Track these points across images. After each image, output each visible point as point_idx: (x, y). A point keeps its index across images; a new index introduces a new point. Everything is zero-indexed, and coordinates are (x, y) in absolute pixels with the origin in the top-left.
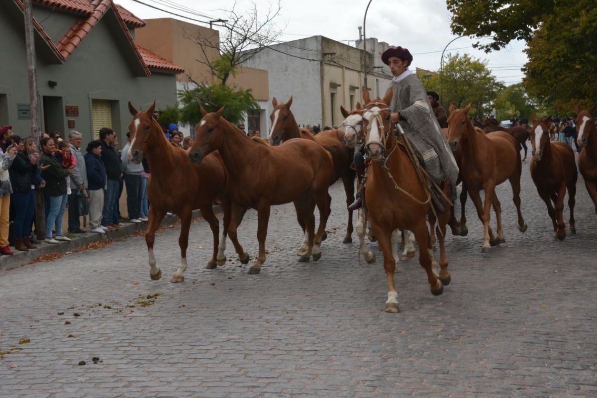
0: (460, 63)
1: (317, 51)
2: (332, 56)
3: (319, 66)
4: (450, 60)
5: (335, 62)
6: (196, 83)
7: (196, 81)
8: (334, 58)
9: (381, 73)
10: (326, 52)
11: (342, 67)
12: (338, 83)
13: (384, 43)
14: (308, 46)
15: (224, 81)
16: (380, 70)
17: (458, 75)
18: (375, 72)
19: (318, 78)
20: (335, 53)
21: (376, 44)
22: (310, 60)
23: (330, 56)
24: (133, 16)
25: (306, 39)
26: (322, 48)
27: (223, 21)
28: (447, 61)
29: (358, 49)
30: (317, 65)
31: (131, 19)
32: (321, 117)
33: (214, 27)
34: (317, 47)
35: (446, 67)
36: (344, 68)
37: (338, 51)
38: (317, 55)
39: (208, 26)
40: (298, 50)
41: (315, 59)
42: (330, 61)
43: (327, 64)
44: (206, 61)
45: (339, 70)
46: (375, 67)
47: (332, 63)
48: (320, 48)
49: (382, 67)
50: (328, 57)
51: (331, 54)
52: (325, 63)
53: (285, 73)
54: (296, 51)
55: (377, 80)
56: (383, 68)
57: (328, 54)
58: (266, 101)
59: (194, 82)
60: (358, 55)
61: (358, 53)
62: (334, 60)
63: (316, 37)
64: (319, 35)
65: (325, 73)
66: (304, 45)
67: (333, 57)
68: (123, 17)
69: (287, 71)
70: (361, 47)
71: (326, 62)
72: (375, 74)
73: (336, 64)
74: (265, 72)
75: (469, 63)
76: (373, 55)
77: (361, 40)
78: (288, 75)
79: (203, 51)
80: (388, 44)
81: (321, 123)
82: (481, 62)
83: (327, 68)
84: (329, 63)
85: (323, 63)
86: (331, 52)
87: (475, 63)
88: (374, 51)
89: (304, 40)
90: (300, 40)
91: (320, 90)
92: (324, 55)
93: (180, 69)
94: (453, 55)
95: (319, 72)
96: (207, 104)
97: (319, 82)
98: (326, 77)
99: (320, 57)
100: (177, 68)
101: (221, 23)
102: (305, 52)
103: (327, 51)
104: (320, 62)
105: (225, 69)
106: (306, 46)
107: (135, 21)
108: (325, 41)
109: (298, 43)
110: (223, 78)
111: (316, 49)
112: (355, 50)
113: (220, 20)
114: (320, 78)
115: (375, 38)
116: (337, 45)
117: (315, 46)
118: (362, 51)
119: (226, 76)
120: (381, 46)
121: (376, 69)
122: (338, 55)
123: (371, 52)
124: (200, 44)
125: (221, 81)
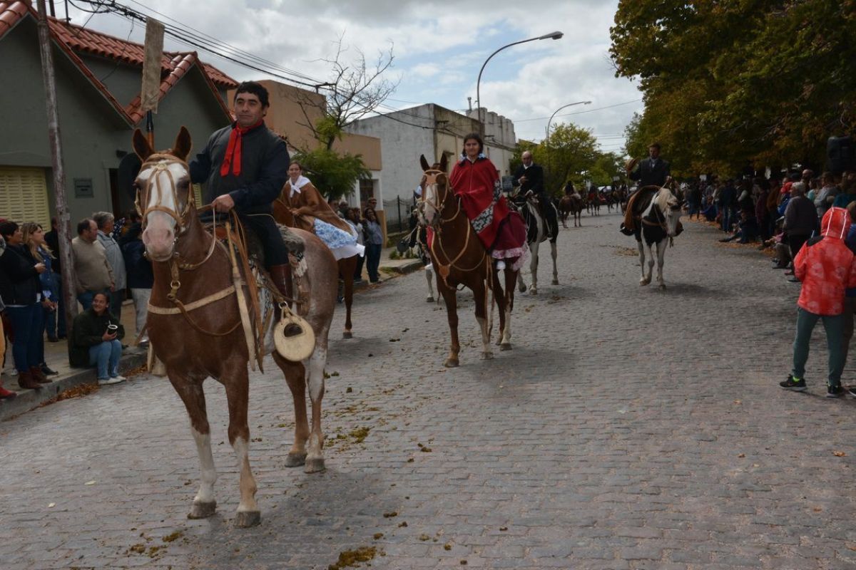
0: (567, 132)
1: (430, 119)
2: (444, 124)
3: (432, 135)
4: (556, 129)
5: (448, 130)
9: (492, 142)
11: (454, 135)
12: (451, 151)
13: (494, 112)
14: (421, 115)
15: (329, 145)
16: (491, 138)
17: (565, 143)
19: (432, 146)
20: (447, 121)
21: (486, 114)
22: (424, 128)
24: (224, 76)
25: (419, 106)
26: (435, 116)
27: (330, 85)
28: (553, 130)
29: (469, 118)
30: (429, 133)
31: (222, 79)
33: (321, 91)
34: (430, 115)
35: (552, 136)
36: (457, 137)
37: (451, 119)
38: (430, 123)
39: (313, 89)
40: (411, 118)
41: (428, 126)
42: (443, 129)
43: (440, 132)
44: (307, 122)
45: (452, 139)
46: (486, 136)
47: (445, 131)
48: (432, 116)
50: (442, 125)
51: (445, 122)
53: (398, 142)
54: (409, 119)
55: (488, 149)
57: (442, 122)
58: (379, 170)
59: (293, 147)
60: (470, 123)
61: (470, 121)
62: (448, 128)
63: (428, 105)
64: (432, 102)
65: (439, 141)
67: (446, 125)
68: (211, 76)
69: (399, 140)
70: (475, 116)
71: (439, 130)
73: (449, 133)
74: (376, 140)
75: (575, 131)
76: (484, 124)
77: (471, 109)
78: (401, 144)
79: (304, 112)
80: (497, 114)
82: (585, 130)
83: (440, 136)
84: (442, 131)
85: (437, 131)
86: (444, 120)
87: (581, 132)
88: (484, 120)
89: (416, 108)
90: (412, 108)
92: (437, 123)
94: (558, 125)
95: (432, 141)
97: (433, 150)
98: (439, 146)
99: (432, 125)
101: (328, 87)
102: (417, 120)
103: (439, 119)
104: (432, 130)
105: (329, 132)
106: (419, 114)
107: (226, 81)
108: (437, 109)
109: (411, 112)
110: (327, 142)
111: (428, 117)
112: (466, 120)
113: (326, 84)
114: (433, 146)
115: (485, 108)
116: (449, 114)
117: (428, 114)
118: (473, 120)
119: (332, 139)
120: (490, 115)
121: (487, 138)
122: (450, 122)
123: (482, 121)
124: (300, 103)
125: (324, 146)
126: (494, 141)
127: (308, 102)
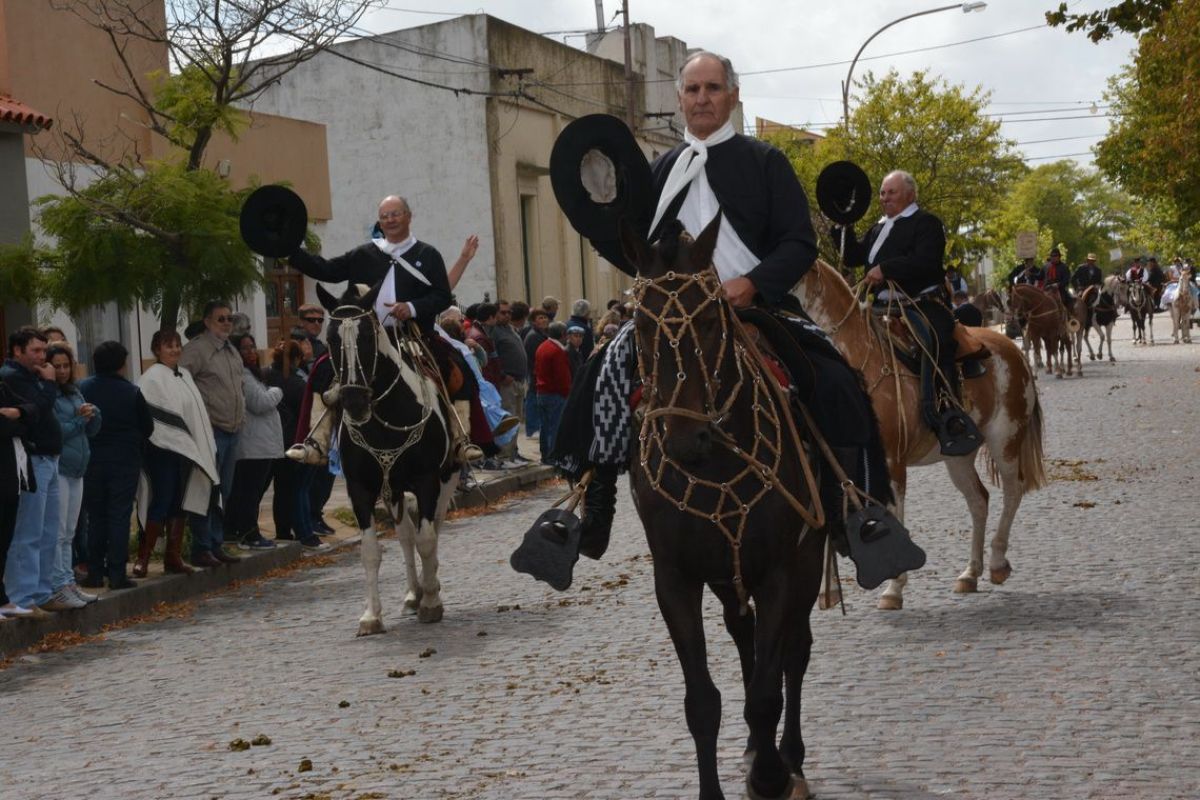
0: (904, 101)
1: (475, 63)
2: (520, 78)
3: (482, 112)
4: (872, 92)
5: (532, 99)
6: (97, 162)
7: (98, 157)
8: (527, 86)
9: (667, 132)
10: (501, 67)
11: (550, 113)
12: (541, 162)
13: (674, 39)
14: (445, 48)
15: (196, 153)
16: (663, 122)
17: (899, 137)
18: (648, 130)
19: (480, 147)
20: (529, 71)
21: (650, 44)
22: (456, 91)
23: (515, 78)
25: (439, 24)
26: (491, 55)
28: (861, 96)
29: (599, 60)
30: (475, 108)
32: (492, 271)
34: (475, 49)
35: (859, 112)
36: (559, 116)
37: (537, 60)
38: (476, 75)
40: (414, 61)
41: (468, 86)
42: (517, 96)
43: (507, 103)
44: (132, 86)
45: (543, 124)
46: (650, 115)
47: (522, 101)
48: (483, 53)
49: (672, 114)
50: (510, 84)
51: (520, 73)
52: (500, 101)
53: (375, 132)
54: (409, 63)
56: (673, 118)
57: (512, 72)
59: (91, 157)
60: (598, 76)
62: (530, 92)
63: (471, 19)
64: (480, 12)
65: (502, 132)
66: (434, 47)
67: (524, 82)
69: (380, 126)
70: (613, 52)
71: (505, 98)
72: (649, 137)
73: (534, 105)
74: (316, 130)
75: (931, 100)
76: (643, 77)
77: (602, 31)
78: (386, 138)
79: (120, 55)
80: (684, 44)
81: (494, 289)
82: (965, 94)
83: (506, 117)
84: (513, 99)
85: (496, 102)
86: (519, 67)
87: (948, 100)
88: (643, 64)
89: (434, 28)
90: (420, 28)
91: (487, 185)
92: (497, 75)
93: (37, 115)
94: (879, 79)
95: (482, 130)
96: (139, 232)
97: (485, 159)
98: (503, 146)
99: (483, 83)
100: (26, 111)
102: (435, 65)
103: (505, 62)
104: (484, 97)
105: (197, 116)
106: (440, 47)
108: (498, 30)
109: (415, 40)
110: (191, 143)
111: (470, 57)
112: (588, 63)
114: (484, 147)
115: (645, 25)
117: (470, 47)
118: (610, 65)
119: (203, 136)
120: (664, 49)
121: (653, 119)
122: (538, 74)
123: (635, 68)
124: (109, 30)
125: (184, 155)
126: (672, 129)
127: (136, 28)
